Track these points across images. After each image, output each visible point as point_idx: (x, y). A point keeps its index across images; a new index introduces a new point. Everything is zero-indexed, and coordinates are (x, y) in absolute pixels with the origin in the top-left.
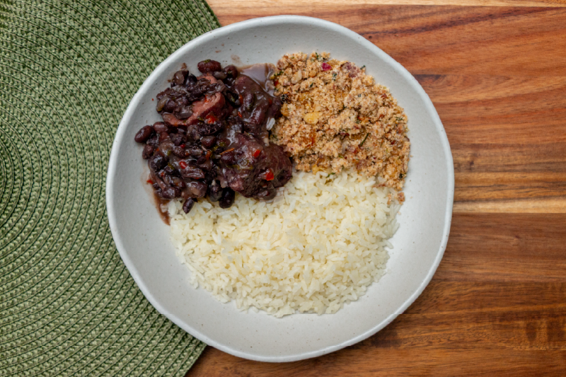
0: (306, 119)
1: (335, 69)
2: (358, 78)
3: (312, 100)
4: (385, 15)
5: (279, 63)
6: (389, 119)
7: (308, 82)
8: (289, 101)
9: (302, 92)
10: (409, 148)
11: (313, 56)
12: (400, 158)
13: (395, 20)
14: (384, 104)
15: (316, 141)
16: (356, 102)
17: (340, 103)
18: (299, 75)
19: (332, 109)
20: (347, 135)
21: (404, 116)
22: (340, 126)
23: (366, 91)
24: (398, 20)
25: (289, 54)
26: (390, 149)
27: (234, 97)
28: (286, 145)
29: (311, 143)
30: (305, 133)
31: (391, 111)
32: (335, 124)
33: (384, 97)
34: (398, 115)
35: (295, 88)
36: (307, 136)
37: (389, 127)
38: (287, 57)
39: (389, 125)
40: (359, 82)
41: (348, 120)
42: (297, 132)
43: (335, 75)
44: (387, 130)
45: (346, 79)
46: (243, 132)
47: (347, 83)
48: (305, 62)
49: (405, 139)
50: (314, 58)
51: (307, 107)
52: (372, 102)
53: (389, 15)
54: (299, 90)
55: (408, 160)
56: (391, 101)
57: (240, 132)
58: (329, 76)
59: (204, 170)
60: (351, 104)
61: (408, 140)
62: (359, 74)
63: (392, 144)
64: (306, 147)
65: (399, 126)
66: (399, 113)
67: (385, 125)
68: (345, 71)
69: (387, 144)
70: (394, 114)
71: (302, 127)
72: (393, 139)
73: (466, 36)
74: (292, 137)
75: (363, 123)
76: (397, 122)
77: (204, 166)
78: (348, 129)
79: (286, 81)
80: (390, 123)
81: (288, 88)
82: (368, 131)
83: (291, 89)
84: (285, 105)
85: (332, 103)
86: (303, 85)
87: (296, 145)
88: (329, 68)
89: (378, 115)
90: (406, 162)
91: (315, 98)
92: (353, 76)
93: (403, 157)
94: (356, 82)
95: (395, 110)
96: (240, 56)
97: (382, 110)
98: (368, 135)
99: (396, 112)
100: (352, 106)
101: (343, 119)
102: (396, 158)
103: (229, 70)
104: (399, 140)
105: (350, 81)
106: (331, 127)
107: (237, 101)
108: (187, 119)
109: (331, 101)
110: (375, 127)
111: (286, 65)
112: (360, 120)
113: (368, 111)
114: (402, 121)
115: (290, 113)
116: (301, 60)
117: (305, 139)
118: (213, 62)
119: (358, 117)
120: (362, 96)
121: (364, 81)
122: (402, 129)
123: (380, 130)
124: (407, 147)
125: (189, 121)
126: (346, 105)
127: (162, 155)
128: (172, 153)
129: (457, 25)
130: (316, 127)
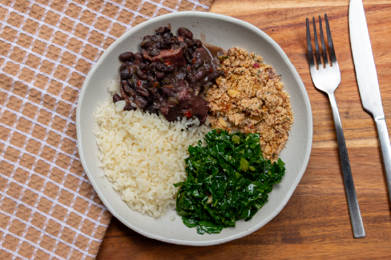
0: (228, 92)
1: (261, 69)
2: (273, 81)
3: (238, 81)
4: (283, 15)
5: (229, 51)
6: (282, 116)
7: (241, 69)
8: (224, 77)
9: (234, 74)
10: (286, 140)
11: (252, 55)
12: (277, 144)
13: (289, 18)
14: (282, 106)
15: (230, 109)
16: (265, 96)
17: (255, 92)
18: (238, 63)
19: (248, 93)
20: (250, 114)
21: (292, 118)
22: (248, 106)
23: (274, 91)
24: (292, 18)
25: (238, 48)
26: (274, 135)
27: (190, 57)
28: (209, 103)
29: (225, 108)
30: (225, 101)
31: (284, 111)
32: (245, 103)
33: (285, 101)
34: (288, 117)
35: (231, 69)
36: (225, 103)
37: (278, 121)
38: (236, 49)
39: (279, 120)
40: (272, 83)
41: (255, 104)
42: (220, 98)
43: (259, 72)
44: (277, 123)
45: (266, 78)
46: (184, 80)
47: (265, 81)
48: (245, 57)
49: (286, 134)
50: (251, 57)
51: (233, 85)
52: (275, 100)
53: (285, 14)
54: (233, 71)
55: (282, 148)
56: (288, 106)
57: (183, 79)
58: (255, 71)
59: (150, 92)
60: (261, 96)
61: (288, 135)
62: (275, 79)
63: (276, 132)
64: (221, 109)
65: (285, 124)
66: (289, 115)
67: (277, 119)
68: (268, 73)
69: (272, 131)
70: (286, 114)
71: (224, 96)
72: (278, 130)
73: (339, 26)
74: (215, 99)
75: (263, 111)
76: (286, 120)
77: (150, 89)
78: (251, 110)
79: (228, 63)
80: (281, 118)
81: (228, 67)
82: (264, 118)
83: (229, 69)
84: (220, 78)
85: (249, 90)
86: (237, 70)
87: (216, 105)
88: (258, 67)
89: (275, 110)
90: (280, 149)
91: (240, 82)
92: (271, 78)
93: (280, 144)
94: (270, 83)
95: (288, 112)
96: (206, 36)
97: (279, 108)
98: (263, 120)
99: (288, 113)
100: (261, 97)
101: (251, 102)
102: (275, 143)
103: (197, 41)
104: (281, 132)
105: (267, 81)
106: (242, 105)
107: (190, 60)
108: (154, 56)
109: (249, 88)
110: (270, 117)
111: (233, 54)
112: (262, 108)
113: (270, 105)
114: (289, 121)
115: (221, 84)
116: (243, 55)
117: (223, 104)
118: (189, 32)
119: (262, 106)
120: (270, 94)
121: (276, 84)
122: (287, 126)
123: (272, 120)
124: (285, 139)
125: (154, 58)
126: (257, 95)
127: (130, 71)
128: (136, 73)
129: (333, 19)
130: (233, 100)
